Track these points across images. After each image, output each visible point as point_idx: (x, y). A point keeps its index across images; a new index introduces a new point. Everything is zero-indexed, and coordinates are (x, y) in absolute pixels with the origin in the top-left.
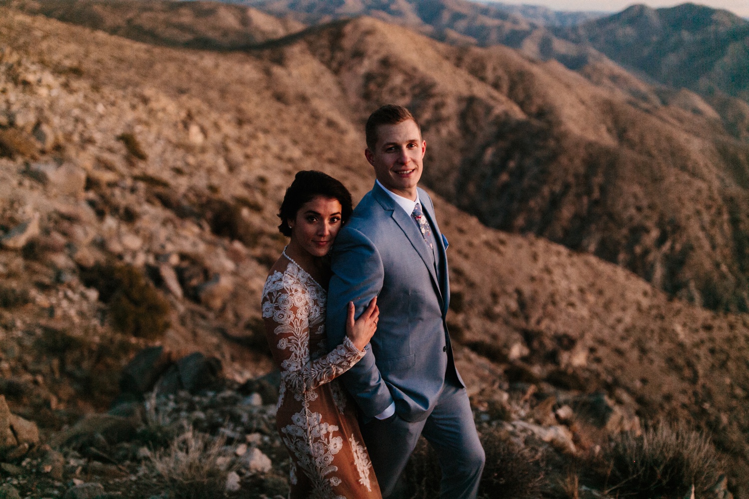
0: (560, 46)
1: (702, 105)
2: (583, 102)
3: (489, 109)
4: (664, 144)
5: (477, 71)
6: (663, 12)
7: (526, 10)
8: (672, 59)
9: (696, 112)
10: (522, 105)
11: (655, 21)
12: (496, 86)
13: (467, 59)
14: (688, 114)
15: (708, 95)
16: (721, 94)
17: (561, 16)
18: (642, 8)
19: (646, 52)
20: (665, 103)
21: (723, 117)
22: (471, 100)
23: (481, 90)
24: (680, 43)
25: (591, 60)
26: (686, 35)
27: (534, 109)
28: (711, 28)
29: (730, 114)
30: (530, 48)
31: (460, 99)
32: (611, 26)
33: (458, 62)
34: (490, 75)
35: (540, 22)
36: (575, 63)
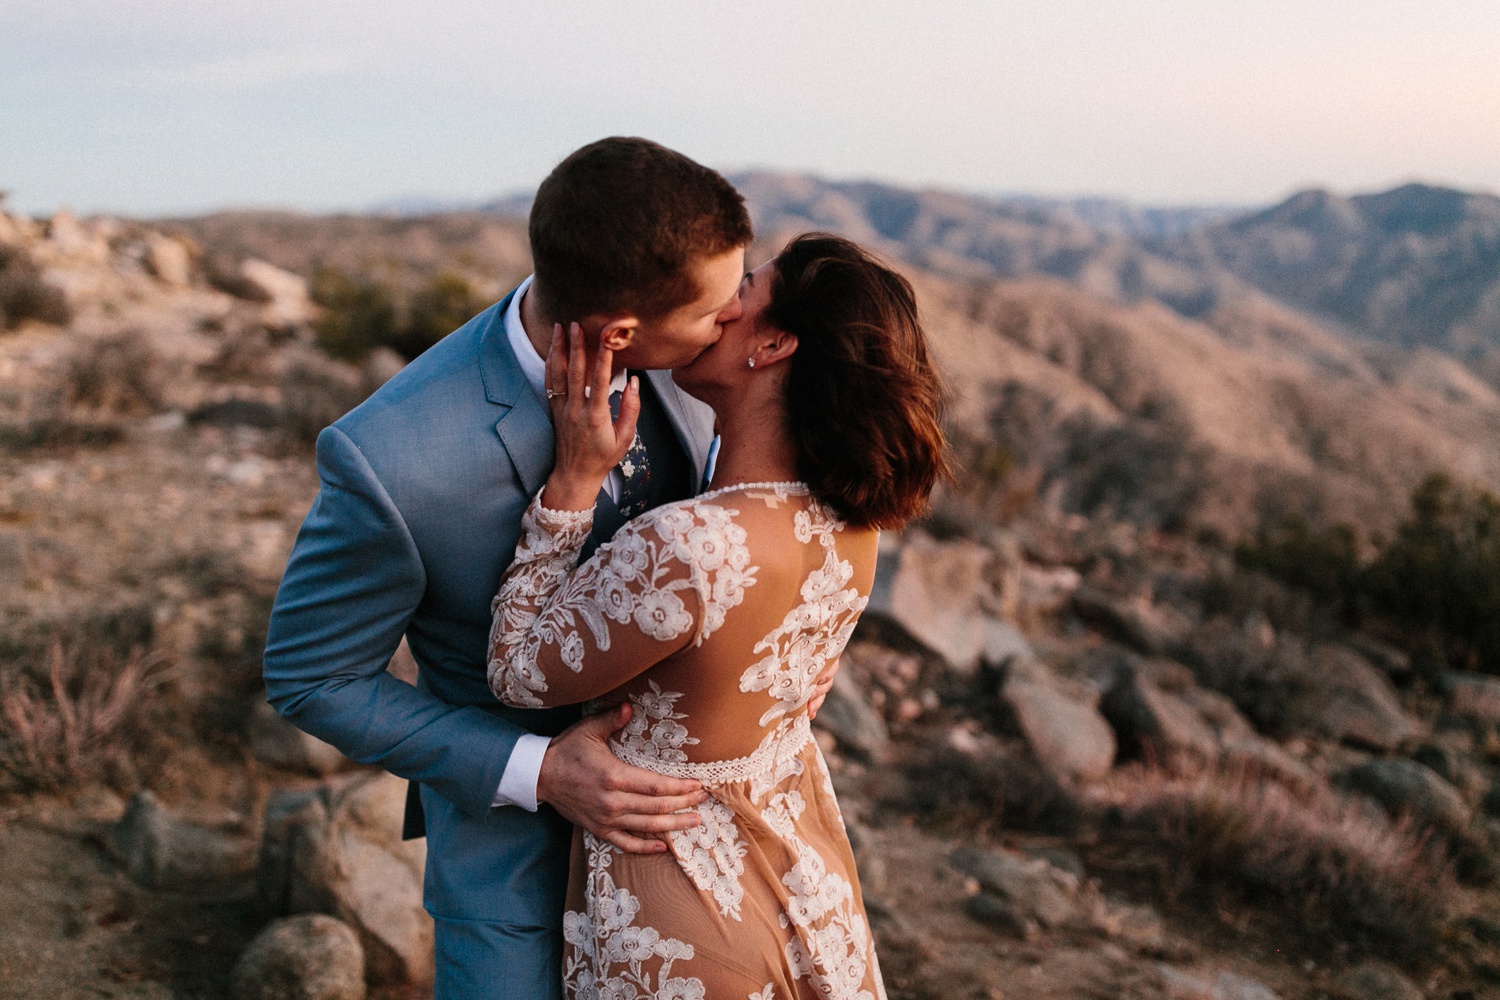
0: (1160, 274)
1: (1460, 378)
2: (1231, 382)
3: (1048, 406)
5: (1014, 329)
6: (1366, 203)
7: (1086, 206)
8: (1390, 292)
9: (1454, 395)
10: (1112, 394)
11: (1350, 218)
12: (1054, 356)
13: (992, 307)
14: (1437, 401)
15: (1474, 360)
17: (1156, 216)
18: (1322, 196)
19: (1336, 279)
20: (1387, 377)
22: (1010, 391)
23: (1026, 368)
24: (1403, 261)
25: (1224, 299)
26: (1416, 244)
27: (1134, 399)
28: (1466, 229)
30: (1098, 280)
31: (989, 387)
32: (1260, 232)
33: (974, 312)
34: (1040, 336)
35: (1114, 228)
36: (1195, 307)
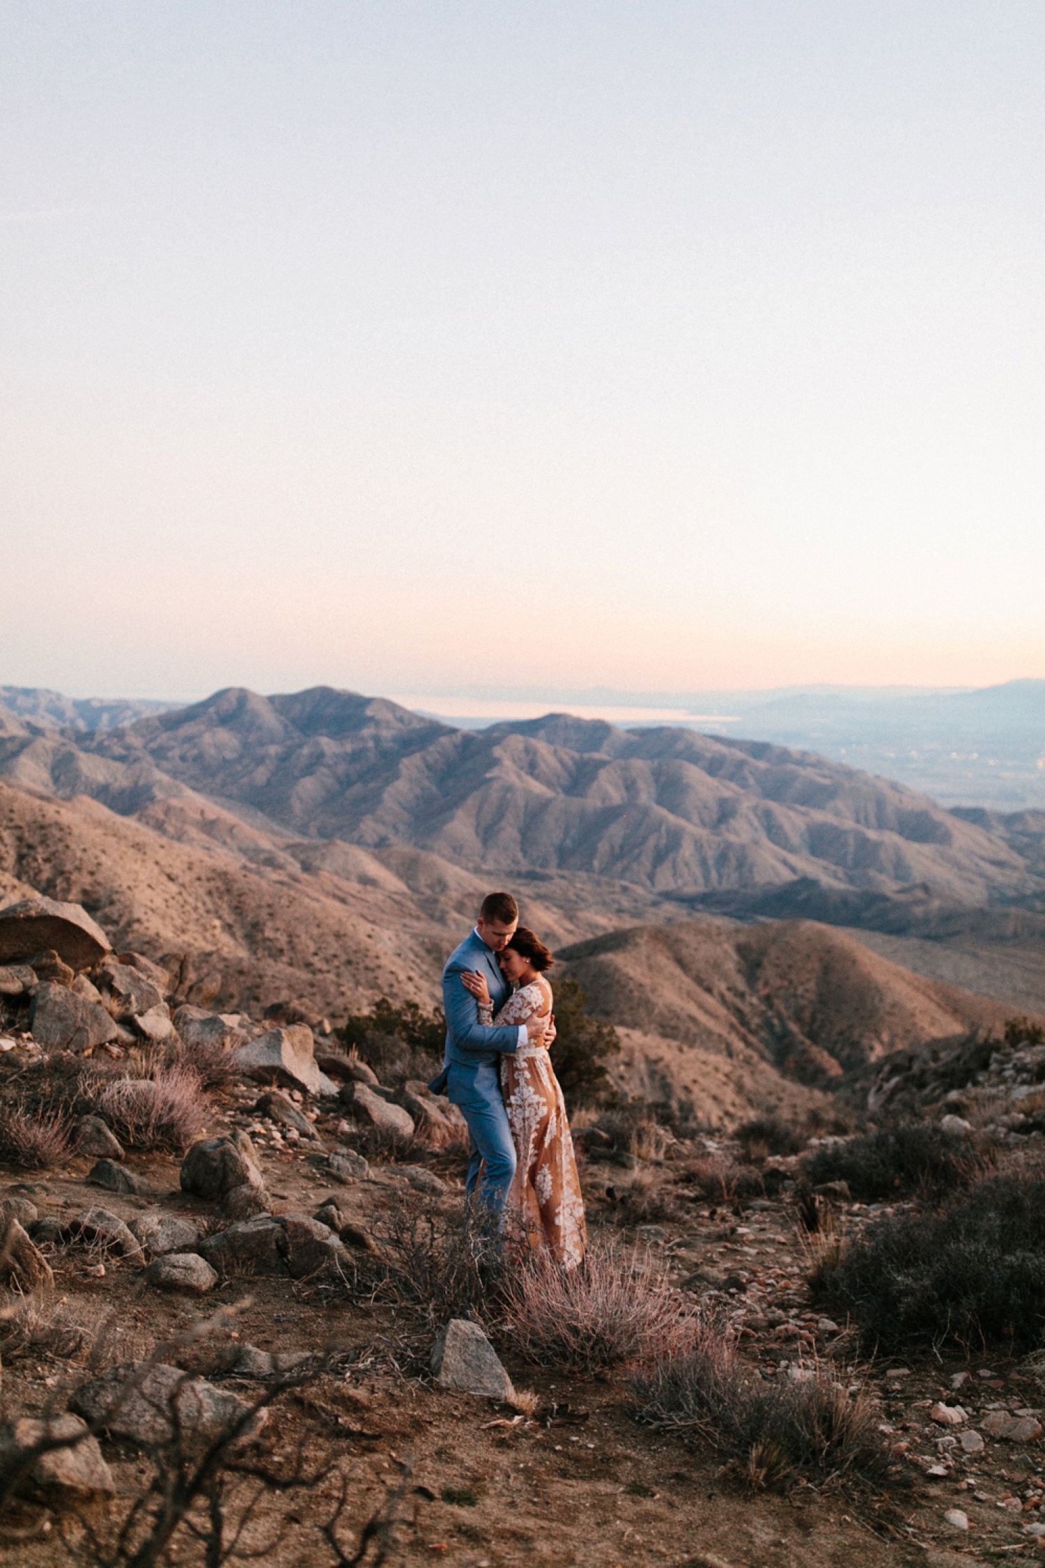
0: (95, 771)
1: (373, 868)
4: (334, 947)
6: (281, 703)
8: (308, 787)
9: (366, 881)
11: (270, 719)
14: (354, 887)
15: (380, 847)
16: (402, 846)
18: (243, 696)
19: (261, 775)
20: (306, 868)
21: (414, 890)
24: (318, 757)
25: (159, 795)
26: (327, 744)
28: (368, 732)
29: (423, 881)
32: (187, 730)
36: (129, 802)
